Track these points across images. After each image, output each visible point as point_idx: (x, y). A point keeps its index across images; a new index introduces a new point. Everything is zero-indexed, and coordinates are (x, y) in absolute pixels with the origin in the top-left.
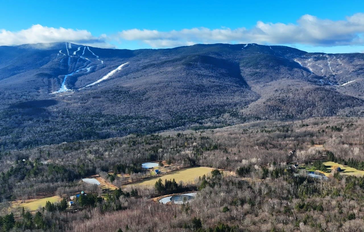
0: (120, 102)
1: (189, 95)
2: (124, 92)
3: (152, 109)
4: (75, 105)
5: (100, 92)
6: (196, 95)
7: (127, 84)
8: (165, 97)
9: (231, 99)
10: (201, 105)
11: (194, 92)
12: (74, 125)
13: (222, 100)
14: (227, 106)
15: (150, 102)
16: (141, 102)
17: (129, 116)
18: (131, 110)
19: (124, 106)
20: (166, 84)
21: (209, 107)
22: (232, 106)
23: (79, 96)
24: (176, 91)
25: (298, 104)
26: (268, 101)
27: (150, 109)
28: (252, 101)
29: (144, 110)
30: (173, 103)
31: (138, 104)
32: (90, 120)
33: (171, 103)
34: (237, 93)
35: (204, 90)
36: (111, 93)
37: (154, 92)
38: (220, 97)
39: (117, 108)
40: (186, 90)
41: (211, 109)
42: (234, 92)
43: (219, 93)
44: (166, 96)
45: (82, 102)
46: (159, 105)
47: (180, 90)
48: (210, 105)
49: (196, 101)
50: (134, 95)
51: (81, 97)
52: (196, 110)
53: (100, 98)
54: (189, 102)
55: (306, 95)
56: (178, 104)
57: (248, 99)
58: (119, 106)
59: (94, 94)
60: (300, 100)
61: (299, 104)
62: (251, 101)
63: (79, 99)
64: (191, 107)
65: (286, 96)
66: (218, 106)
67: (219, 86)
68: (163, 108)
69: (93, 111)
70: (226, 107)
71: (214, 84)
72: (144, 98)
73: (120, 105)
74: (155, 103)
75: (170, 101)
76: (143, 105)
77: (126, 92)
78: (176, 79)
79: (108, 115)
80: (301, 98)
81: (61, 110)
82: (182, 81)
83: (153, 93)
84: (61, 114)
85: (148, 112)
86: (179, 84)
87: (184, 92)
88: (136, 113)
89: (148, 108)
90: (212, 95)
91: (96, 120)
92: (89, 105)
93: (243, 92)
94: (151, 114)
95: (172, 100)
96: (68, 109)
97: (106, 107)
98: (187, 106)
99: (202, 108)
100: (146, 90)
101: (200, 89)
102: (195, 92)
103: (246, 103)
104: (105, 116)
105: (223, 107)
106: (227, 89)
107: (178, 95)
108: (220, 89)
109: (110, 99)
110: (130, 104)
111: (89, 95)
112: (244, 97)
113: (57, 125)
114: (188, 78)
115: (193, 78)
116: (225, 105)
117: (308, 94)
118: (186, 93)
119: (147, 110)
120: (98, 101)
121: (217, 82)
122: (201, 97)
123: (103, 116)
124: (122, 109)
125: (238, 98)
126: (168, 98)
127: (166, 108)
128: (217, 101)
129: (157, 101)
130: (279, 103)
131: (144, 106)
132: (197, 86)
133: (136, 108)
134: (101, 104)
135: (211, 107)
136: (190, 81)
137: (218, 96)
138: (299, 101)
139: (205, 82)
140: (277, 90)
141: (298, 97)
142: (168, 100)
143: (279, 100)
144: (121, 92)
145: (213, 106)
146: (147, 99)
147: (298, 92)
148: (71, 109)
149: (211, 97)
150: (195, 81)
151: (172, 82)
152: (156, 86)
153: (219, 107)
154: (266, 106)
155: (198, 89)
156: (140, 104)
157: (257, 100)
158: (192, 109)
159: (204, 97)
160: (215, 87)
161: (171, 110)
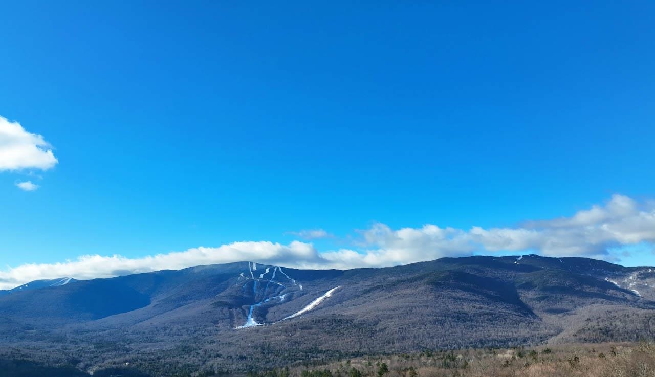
0: (344, 334)
1: (447, 326)
2: (346, 322)
3: (393, 343)
4: (278, 338)
5: (310, 322)
6: (457, 325)
7: (348, 311)
8: (409, 327)
9: (516, 333)
10: (468, 339)
11: (453, 321)
12: (283, 362)
13: (500, 334)
14: (512, 342)
15: (388, 333)
16: (374, 334)
17: (361, 352)
18: (361, 344)
19: (349, 340)
20: (408, 310)
21: (481, 342)
22: (519, 341)
23: (281, 328)
24: (425, 319)
25: (635, 335)
26: (580, 332)
27: (389, 343)
28: (551, 336)
29: (381, 345)
30: (423, 335)
31: (371, 337)
32: (304, 357)
33: (421, 335)
34: (522, 324)
35: (468, 319)
36: (327, 322)
37: (390, 320)
38: (496, 329)
39: (340, 342)
40: (440, 318)
41: (486, 345)
42: (518, 323)
43: (492, 324)
44: (411, 326)
45: (286, 334)
46: (403, 338)
47: (431, 318)
48: (484, 339)
49: (460, 334)
50: (361, 324)
51: (283, 328)
52: (462, 346)
53: (311, 329)
54: (449, 335)
55: (646, 323)
56: (433, 338)
57: (543, 332)
58: (343, 340)
59: (302, 324)
60: (638, 329)
61: (637, 337)
62: (549, 335)
63: (281, 330)
64: (454, 342)
65: (611, 325)
66: (496, 342)
67: (491, 314)
68: (410, 342)
69: (305, 346)
70: (510, 343)
71: (481, 311)
72: (377, 329)
73: (343, 338)
74: (396, 336)
75: (419, 333)
76: (378, 338)
77: (349, 321)
78: (420, 303)
79: (328, 350)
80: (638, 328)
81: (259, 345)
82: (431, 306)
83: (390, 322)
84: (259, 349)
85: (388, 347)
86: (428, 310)
87: (437, 320)
88: (371, 349)
89: (387, 342)
90: (482, 327)
91: (313, 357)
92: (298, 338)
93: (532, 323)
94: (393, 349)
95: (421, 331)
96: (267, 344)
97: (324, 341)
98: (447, 340)
99: (471, 343)
100: (379, 318)
101: (461, 317)
102: (455, 321)
103: (541, 338)
104: (325, 352)
105: (505, 342)
106: (505, 319)
107: (429, 326)
108: (493, 318)
109: (327, 330)
110: (358, 336)
111: (295, 326)
112: (535, 329)
113: (259, 362)
114: (439, 303)
115: (447, 302)
116: (509, 340)
117: (648, 321)
118: (442, 323)
119: (386, 345)
120: (309, 333)
121: (486, 308)
122: (466, 329)
123: (321, 352)
124: (348, 343)
125: (526, 332)
126: (416, 328)
127: (414, 343)
128: (493, 334)
129: (399, 334)
130: (601, 334)
131: (380, 339)
132: (455, 312)
133: (368, 342)
134: (315, 337)
135: (486, 343)
136: (444, 307)
137: (492, 327)
138: (637, 331)
139: (466, 307)
140: (589, 319)
141: (632, 325)
142: (415, 331)
143: (601, 330)
144: (341, 321)
145: (489, 341)
146: (382, 330)
147: (630, 318)
148: (273, 343)
149: (481, 328)
150: (451, 307)
151: (415, 308)
152: (392, 313)
153: (498, 343)
154: (580, 339)
155: (459, 318)
156: (373, 336)
157: (558, 334)
158: (456, 345)
159: (470, 329)
160: (484, 316)
161: (423, 345)
